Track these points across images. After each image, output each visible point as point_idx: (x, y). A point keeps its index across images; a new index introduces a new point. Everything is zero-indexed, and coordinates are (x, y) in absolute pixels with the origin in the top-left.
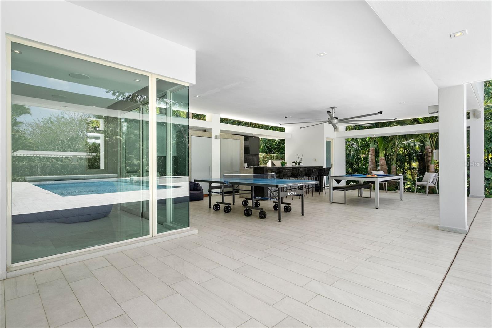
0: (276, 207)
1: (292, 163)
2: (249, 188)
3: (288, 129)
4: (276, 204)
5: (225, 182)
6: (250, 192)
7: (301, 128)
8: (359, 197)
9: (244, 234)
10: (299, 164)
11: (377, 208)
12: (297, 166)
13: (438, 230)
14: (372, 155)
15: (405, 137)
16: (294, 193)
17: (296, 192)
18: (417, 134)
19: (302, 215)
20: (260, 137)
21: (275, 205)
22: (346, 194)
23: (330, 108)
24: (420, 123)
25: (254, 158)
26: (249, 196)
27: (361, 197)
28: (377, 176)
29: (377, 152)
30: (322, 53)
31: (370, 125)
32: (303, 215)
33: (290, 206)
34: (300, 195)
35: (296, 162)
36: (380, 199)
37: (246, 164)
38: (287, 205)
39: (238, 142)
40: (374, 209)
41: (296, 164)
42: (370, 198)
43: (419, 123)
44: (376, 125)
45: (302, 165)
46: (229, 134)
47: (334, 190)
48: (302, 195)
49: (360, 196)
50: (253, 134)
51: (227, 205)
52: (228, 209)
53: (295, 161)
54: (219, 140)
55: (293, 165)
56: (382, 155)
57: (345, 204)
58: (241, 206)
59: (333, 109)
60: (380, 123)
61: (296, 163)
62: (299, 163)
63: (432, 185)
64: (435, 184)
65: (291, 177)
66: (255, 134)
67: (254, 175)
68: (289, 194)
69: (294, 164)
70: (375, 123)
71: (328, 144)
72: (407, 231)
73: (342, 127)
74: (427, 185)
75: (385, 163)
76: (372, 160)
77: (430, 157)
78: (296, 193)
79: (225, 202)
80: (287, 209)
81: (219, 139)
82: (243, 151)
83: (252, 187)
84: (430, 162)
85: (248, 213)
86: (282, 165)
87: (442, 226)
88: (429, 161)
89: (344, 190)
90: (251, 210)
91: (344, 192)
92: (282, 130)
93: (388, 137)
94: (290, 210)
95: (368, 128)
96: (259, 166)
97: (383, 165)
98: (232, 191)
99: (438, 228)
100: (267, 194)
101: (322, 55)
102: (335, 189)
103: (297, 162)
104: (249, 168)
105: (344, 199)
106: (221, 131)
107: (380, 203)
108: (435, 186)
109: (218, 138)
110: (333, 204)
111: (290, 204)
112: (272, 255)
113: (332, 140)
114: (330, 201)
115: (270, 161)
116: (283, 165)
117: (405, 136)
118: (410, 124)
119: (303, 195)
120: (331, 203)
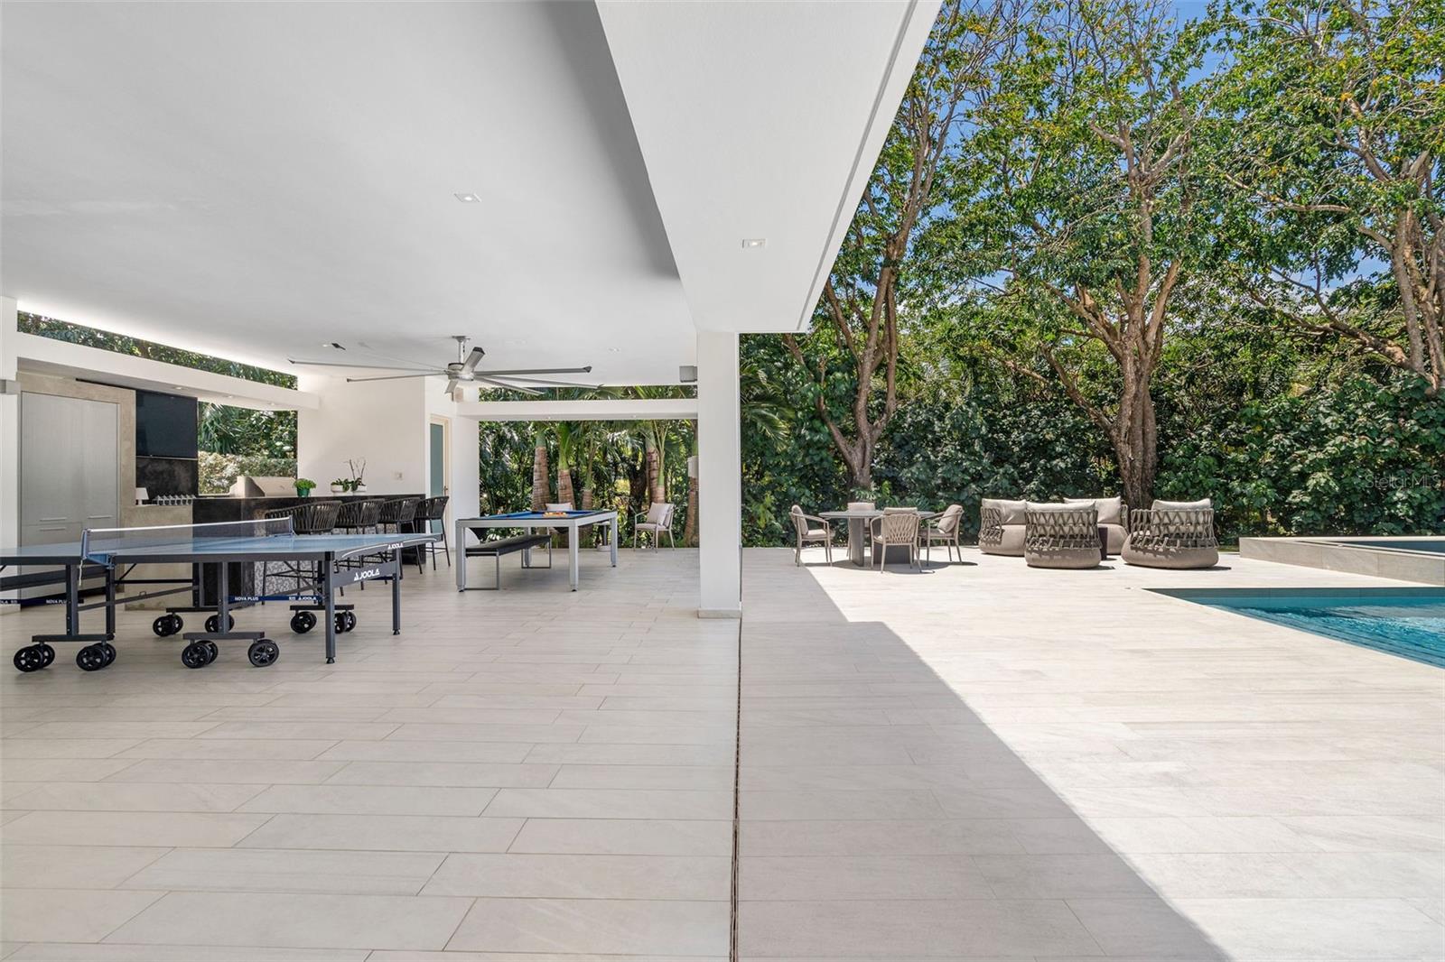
0: (302, 624)
1: (333, 484)
2: (185, 570)
3: (308, 380)
4: (301, 614)
5: (92, 559)
6: (191, 584)
7: (348, 380)
8: (523, 567)
9: (218, 724)
10: (354, 489)
11: (574, 590)
12: (349, 493)
13: (698, 617)
14: (540, 464)
15: (612, 425)
16: (372, 572)
17: (377, 570)
18: (633, 421)
19: (395, 634)
20: (199, 400)
21: (297, 615)
22: (500, 562)
23: (453, 337)
24: (640, 398)
25: (177, 468)
26: (186, 599)
27: (528, 567)
28: (567, 515)
29: (552, 458)
30: (467, 195)
31: (539, 393)
32: (396, 630)
33: (350, 614)
34: (390, 578)
35: (346, 481)
36: (579, 567)
37: (145, 489)
38: (341, 612)
39: (109, 411)
40: (566, 594)
41: (346, 489)
42: (550, 568)
43: (638, 397)
44: (551, 394)
45: (362, 491)
46: (61, 378)
47: (467, 555)
48: (394, 578)
49: (524, 565)
50: (174, 387)
51: (92, 643)
52: (98, 657)
53: (343, 480)
54: (15, 398)
55: (334, 492)
56: (563, 468)
57: (497, 589)
58: (147, 639)
59: (460, 342)
60: (560, 388)
61: (345, 485)
62: (355, 484)
63: (664, 528)
64: (668, 528)
65: (336, 527)
66: (184, 388)
67: (194, 528)
68: (360, 576)
69: (340, 488)
70: (549, 388)
71: (437, 431)
72: (649, 629)
73: (471, 390)
74: (655, 529)
75: (571, 485)
76: (541, 477)
77: (654, 470)
78: (378, 573)
79: (81, 632)
80: (344, 622)
81: (11, 394)
82: (131, 445)
83: (196, 566)
84: (655, 480)
85: (199, 656)
86: (299, 491)
87: (704, 608)
88: (653, 479)
89: (495, 555)
90: (213, 646)
91: (495, 557)
92: (289, 382)
93: (578, 424)
94: (352, 626)
95: (533, 398)
96: (197, 496)
97: (565, 489)
98: (103, 588)
99: (697, 615)
100: (250, 584)
101: (468, 199)
102: (470, 552)
103: (350, 481)
104: (155, 503)
105: (496, 578)
106: (23, 363)
107: (580, 579)
108: (668, 532)
109: (7, 390)
110: (466, 592)
111: (352, 607)
112: (352, 762)
113: (447, 422)
114: (459, 586)
115: (241, 480)
116: (305, 491)
117: (612, 422)
118: (622, 398)
119: (396, 577)
120: (461, 591)
